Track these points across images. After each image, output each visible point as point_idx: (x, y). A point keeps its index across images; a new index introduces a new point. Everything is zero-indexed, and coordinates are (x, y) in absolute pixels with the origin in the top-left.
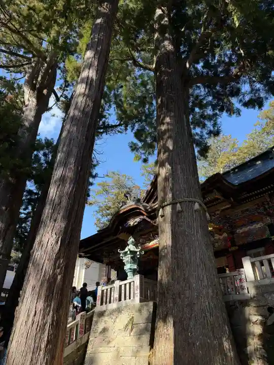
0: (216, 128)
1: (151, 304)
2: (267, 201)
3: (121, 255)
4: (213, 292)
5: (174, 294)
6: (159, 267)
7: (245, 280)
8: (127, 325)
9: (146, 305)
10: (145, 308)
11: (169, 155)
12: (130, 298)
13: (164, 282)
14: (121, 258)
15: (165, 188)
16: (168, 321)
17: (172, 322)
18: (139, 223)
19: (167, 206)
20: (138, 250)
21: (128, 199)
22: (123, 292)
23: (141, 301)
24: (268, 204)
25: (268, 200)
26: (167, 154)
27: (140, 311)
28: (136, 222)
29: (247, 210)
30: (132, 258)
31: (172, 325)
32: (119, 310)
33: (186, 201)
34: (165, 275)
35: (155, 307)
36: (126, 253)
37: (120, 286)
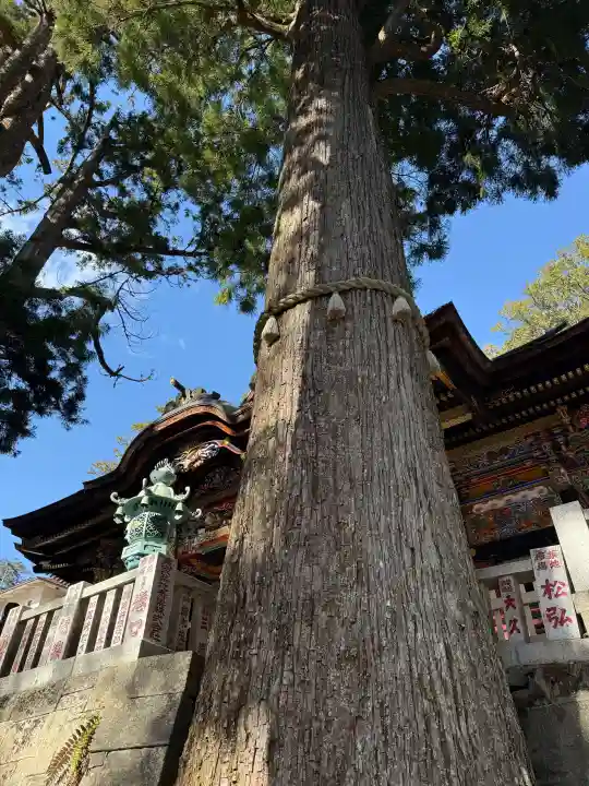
0: (435, 239)
1: (184, 659)
2: (562, 425)
3: (119, 511)
4: (462, 606)
5: (284, 606)
6: (239, 502)
7: (567, 589)
8: (62, 758)
9: (160, 666)
10: (158, 678)
11: (316, 177)
12: (108, 644)
13: (248, 557)
14: (118, 521)
15: (292, 261)
16: (242, 734)
17: (263, 743)
18: (207, 461)
19: (293, 306)
20: (182, 497)
21: (184, 396)
22: (89, 622)
23: (145, 651)
24: (565, 432)
25: (566, 420)
26: (310, 173)
27: (132, 692)
28: (199, 458)
29: (504, 451)
30: (154, 520)
31: (261, 755)
32: (54, 694)
33: (366, 289)
34: (256, 530)
35: (197, 670)
36: (135, 509)
37: (84, 602)
